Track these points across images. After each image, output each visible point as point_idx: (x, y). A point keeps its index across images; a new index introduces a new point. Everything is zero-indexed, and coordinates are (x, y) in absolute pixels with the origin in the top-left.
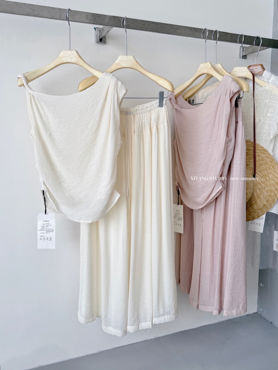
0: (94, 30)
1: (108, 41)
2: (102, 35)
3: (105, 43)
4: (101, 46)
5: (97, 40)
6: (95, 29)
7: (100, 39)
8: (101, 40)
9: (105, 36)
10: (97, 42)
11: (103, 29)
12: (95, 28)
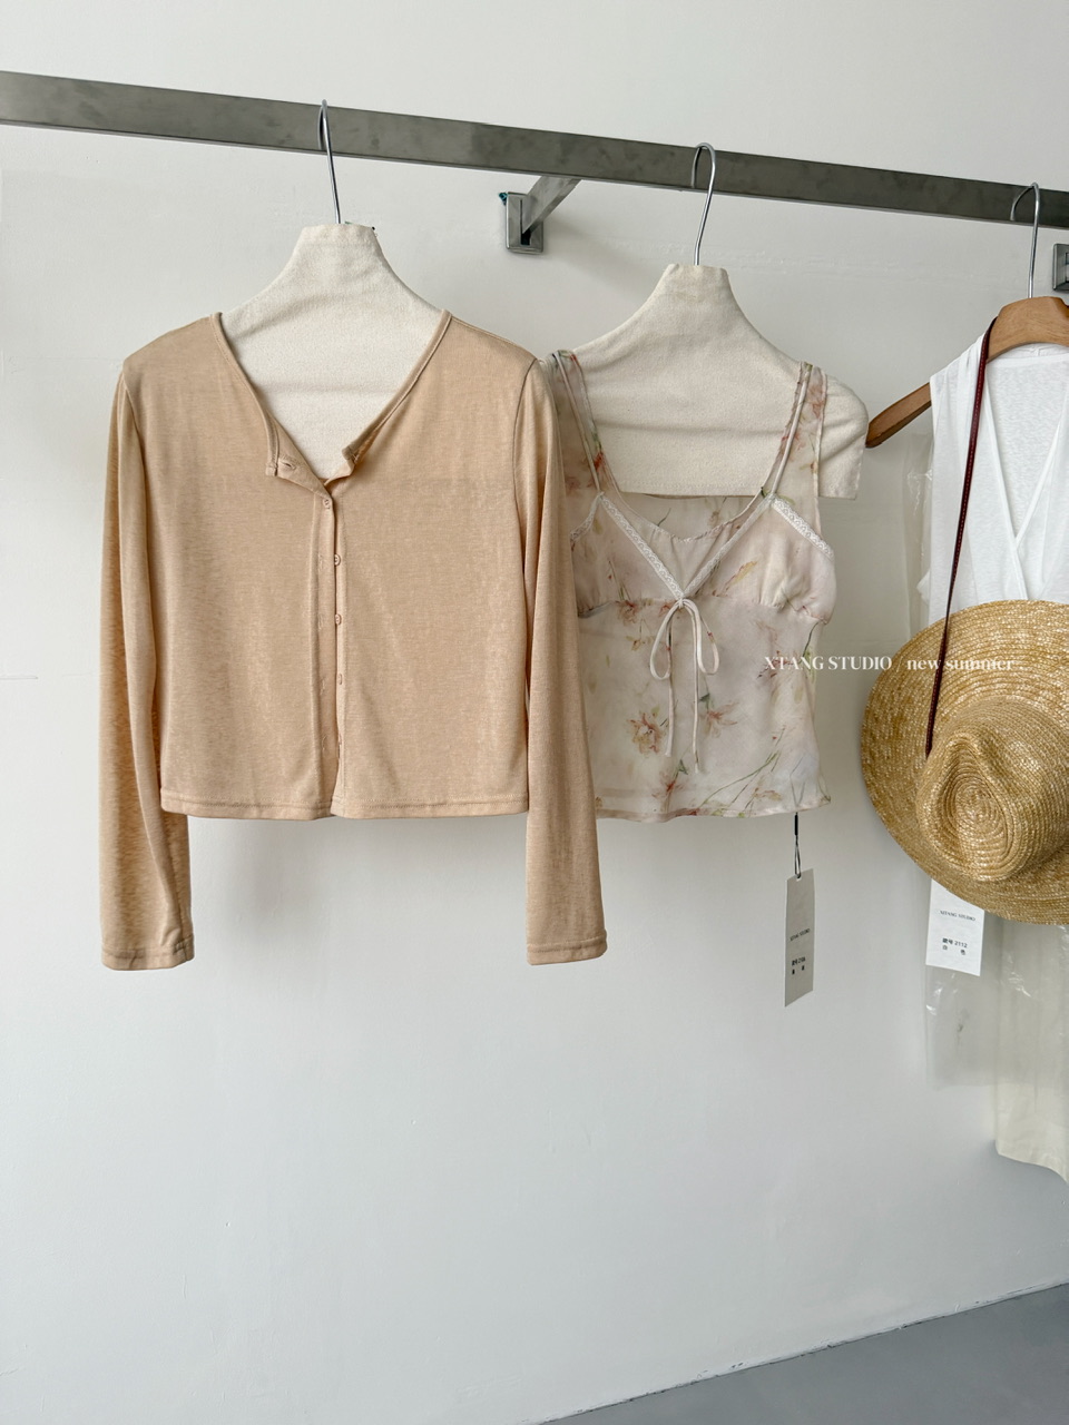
0: (500, 200)
1: (552, 241)
2: (528, 218)
3: (540, 249)
4: (527, 264)
5: (513, 240)
6: (505, 200)
7: (522, 235)
8: (529, 238)
9: (542, 224)
10: (512, 248)
11: (533, 198)
12: (502, 195)
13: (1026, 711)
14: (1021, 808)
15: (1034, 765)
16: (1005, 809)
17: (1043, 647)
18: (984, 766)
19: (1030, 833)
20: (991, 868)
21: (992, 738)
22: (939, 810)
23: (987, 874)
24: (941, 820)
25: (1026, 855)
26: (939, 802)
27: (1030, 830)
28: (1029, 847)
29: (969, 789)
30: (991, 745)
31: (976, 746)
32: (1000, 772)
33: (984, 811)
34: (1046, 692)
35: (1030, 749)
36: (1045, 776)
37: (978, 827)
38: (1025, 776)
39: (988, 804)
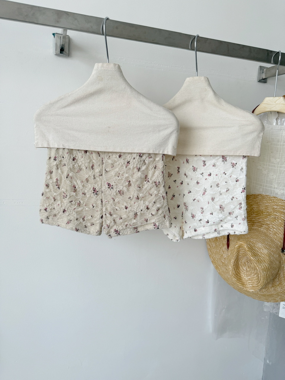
14: (263, 267)
15: (265, 251)
16: (257, 268)
17: (262, 210)
18: (249, 254)
19: (266, 276)
20: (253, 287)
21: (251, 243)
22: (234, 268)
23: (252, 289)
24: (235, 272)
25: (265, 283)
26: (234, 265)
28: (266, 280)
29: (244, 260)
30: (251, 246)
31: (245, 247)
32: (255, 255)
33: (249, 268)
35: (263, 246)
36: (269, 255)
37: (247, 273)
38: (263, 255)
39: (250, 265)
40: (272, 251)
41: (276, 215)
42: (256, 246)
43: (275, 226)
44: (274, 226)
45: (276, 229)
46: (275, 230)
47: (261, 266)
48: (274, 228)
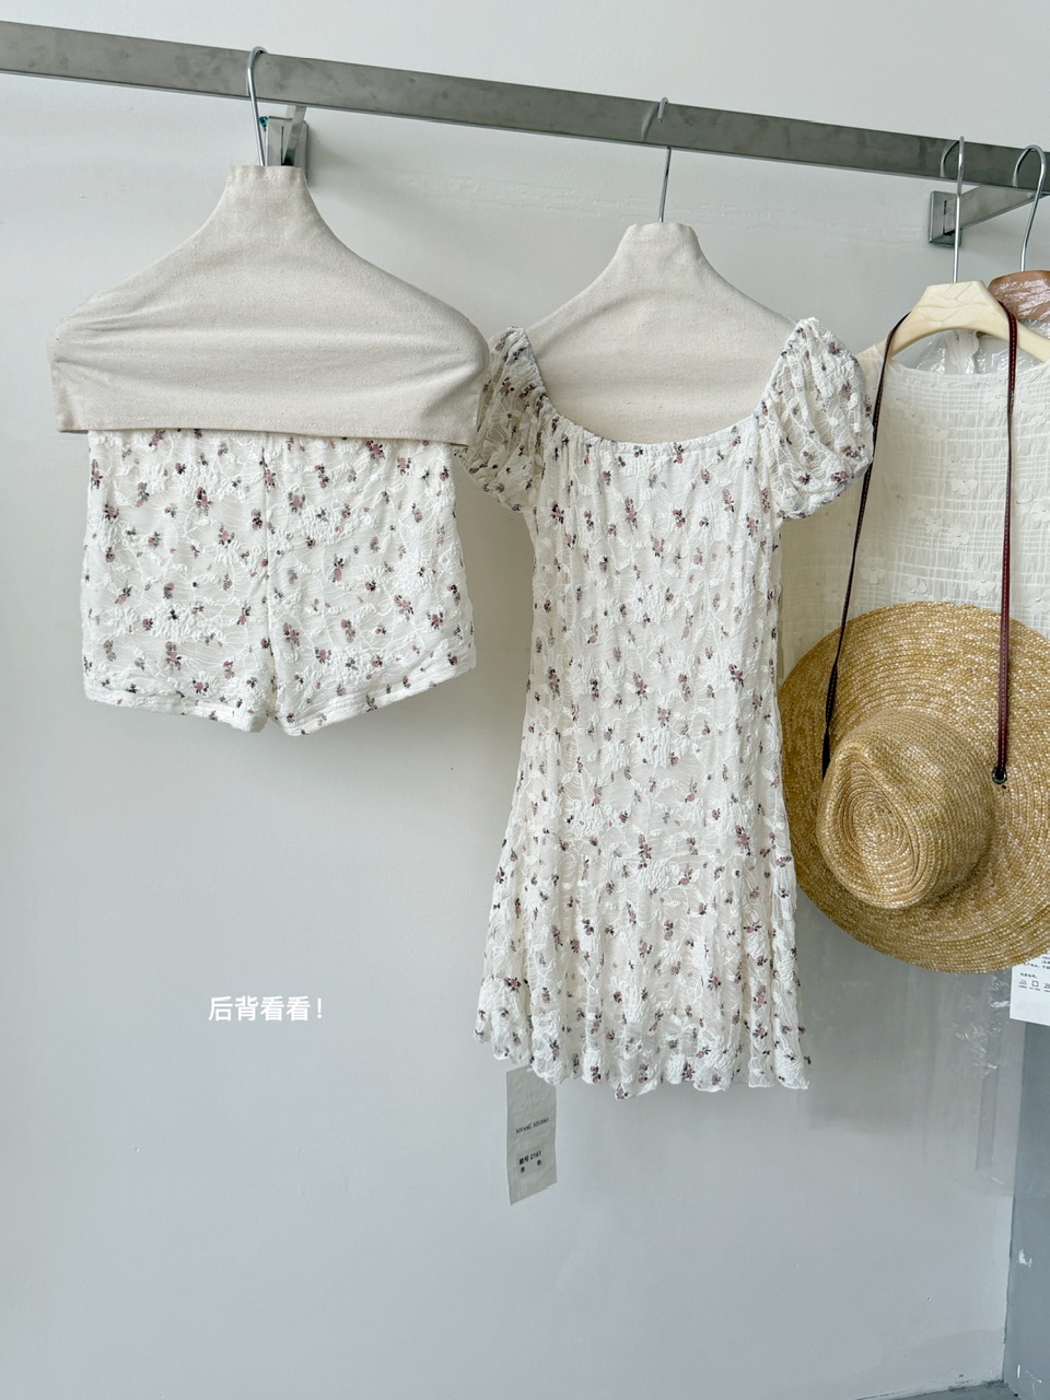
13: (918, 718)
14: (923, 817)
15: (934, 771)
16: (906, 819)
17: (927, 650)
18: (878, 774)
19: (937, 843)
20: (903, 892)
22: (837, 832)
23: (900, 900)
24: (841, 844)
25: (935, 869)
26: (835, 821)
27: (936, 839)
28: (937, 859)
29: (865, 807)
30: (886, 755)
31: (866, 755)
32: (897, 778)
33: (885, 830)
34: (937, 698)
35: (927, 754)
36: (947, 781)
37: (882, 848)
38: (925, 782)
39: (889, 821)
40: (959, 772)
41: (973, 662)
42: (902, 755)
43: (970, 696)
44: (967, 697)
45: (973, 706)
46: (969, 708)
47: (917, 812)
48: (968, 704)
